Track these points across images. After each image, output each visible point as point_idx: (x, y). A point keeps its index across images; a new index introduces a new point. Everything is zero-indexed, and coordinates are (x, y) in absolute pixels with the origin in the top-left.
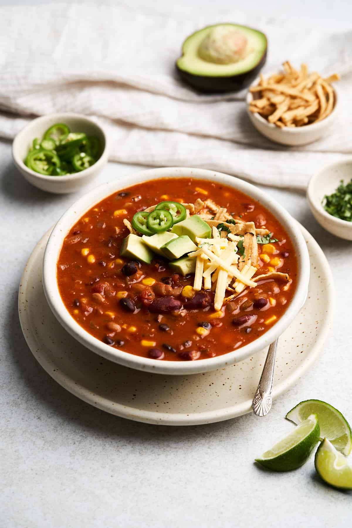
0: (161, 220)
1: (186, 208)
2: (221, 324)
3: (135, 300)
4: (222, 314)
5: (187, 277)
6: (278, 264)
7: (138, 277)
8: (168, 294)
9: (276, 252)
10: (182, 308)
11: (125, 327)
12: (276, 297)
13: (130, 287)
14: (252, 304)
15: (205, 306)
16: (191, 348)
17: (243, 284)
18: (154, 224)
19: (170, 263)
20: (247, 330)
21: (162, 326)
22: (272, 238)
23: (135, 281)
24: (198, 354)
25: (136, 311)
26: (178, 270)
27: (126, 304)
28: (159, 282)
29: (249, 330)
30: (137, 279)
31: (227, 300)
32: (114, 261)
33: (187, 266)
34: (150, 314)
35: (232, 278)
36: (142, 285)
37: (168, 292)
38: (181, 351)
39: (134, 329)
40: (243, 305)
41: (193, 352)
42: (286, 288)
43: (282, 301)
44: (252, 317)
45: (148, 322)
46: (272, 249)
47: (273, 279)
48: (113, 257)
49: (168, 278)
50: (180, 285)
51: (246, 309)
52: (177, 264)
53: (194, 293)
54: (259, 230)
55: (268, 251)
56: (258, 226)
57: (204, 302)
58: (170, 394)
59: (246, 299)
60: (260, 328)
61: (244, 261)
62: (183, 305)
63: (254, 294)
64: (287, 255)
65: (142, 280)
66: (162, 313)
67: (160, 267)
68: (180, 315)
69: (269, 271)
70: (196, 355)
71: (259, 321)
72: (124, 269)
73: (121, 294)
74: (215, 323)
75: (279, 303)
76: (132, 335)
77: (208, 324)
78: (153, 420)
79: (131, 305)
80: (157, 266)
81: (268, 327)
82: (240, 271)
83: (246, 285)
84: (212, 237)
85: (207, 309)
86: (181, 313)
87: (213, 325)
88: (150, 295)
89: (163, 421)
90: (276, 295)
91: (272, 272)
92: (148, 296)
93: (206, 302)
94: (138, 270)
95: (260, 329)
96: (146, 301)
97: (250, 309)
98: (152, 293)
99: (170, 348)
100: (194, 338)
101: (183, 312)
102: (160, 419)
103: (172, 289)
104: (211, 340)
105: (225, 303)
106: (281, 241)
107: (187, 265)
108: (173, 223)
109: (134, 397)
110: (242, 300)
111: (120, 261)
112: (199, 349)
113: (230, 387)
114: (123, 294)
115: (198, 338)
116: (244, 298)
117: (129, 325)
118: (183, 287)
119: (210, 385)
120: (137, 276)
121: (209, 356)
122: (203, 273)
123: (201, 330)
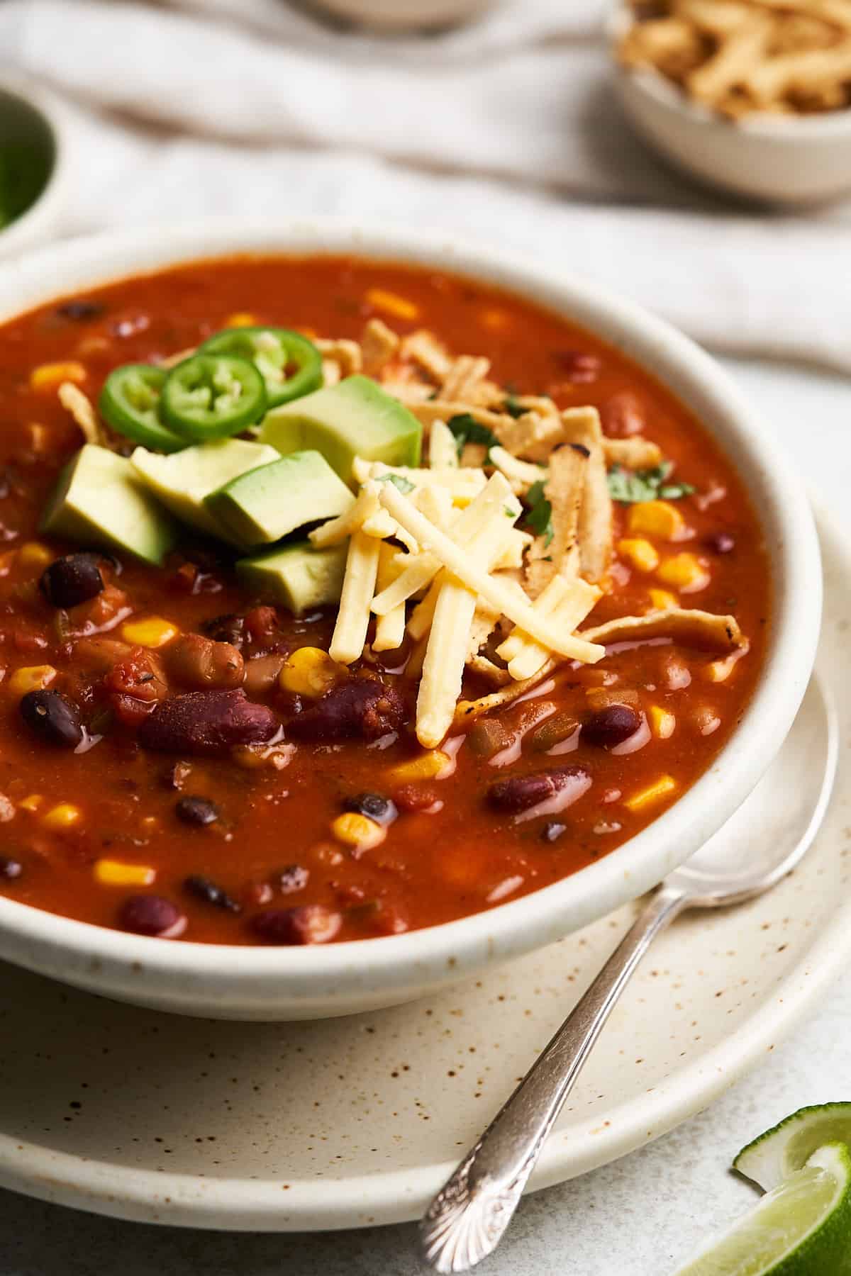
0: (216, 393)
1: (327, 356)
2: (438, 806)
3: (82, 698)
4: (443, 765)
5: (309, 620)
6: (689, 580)
7: (104, 612)
8: (225, 680)
9: (680, 530)
10: (280, 736)
11: (31, 804)
12: (675, 701)
13: (69, 650)
14: (574, 729)
15: (376, 729)
16: (306, 897)
17: (543, 647)
18: (190, 406)
19: (242, 564)
20: (547, 829)
21: (185, 805)
22: (672, 481)
23: (91, 629)
24: (334, 922)
25: (86, 743)
26: (275, 590)
27: (43, 713)
28: (191, 634)
29: (555, 830)
30: (99, 621)
31: (470, 710)
32: (12, 553)
33: (313, 576)
34: (141, 758)
35: (494, 623)
36: (118, 645)
37: (227, 669)
38: (259, 905)
39: (68, 814)
40: (539, 732)
41: (309, 912)
42: (721, 671)
43: (703, 719)
44: (571, 778)
45: (131, 786)
46: (669, 521)
47: (668, 637)
48: (11, 535)
49: (231, 619)
50: (274, 647)
51: (550, 748)
52: (270, 564)
53: (330, 676)
54: (618, 446)
55: (653, 526)
56: (613, 429)
57: (372, 713)
58: (226, 1106)
59: (549, 709)
60: (605, 825)
61: (548, 559)
62: (282, 726)
63: (584, 690)
64: (727, 544)
65: (120, 626)
66: (190, 751)
67: (200, 578)
68: (269, 766)
69: (650, 604)
70: (321, 922)
71: (603, 795)
72: (47, 578)
73: (30, 679)
74: (415, 799)
75: (687, 729)
76: (61, 837)
77: (384, 802)
78: (138, 1205)
79: (64, 718)
80: (187, 571)
81: (636, 823)
82: (533, 599)
83: (553, 655)
84: (425, 464)
85: (385, 742)
86: (274, 754)
87: (404, 810)
88: (146, 680)
89: (177, 1210)
90: (679, 693)
91: (665, 608)
92: (138, 682)
93: (380, 712)
94: (106, 586)
95: (603, 828)
96: (127, 703)
97: (568, 746)
98: (158, 674)
99: (214, 895)
100: (322, 855)
101: (280, 753)
102: (168, 1200)
103: (241, 660)
104: (392, 865)
105: (460, 722)
106: (703, 491)
107: (309, 570)
108: (267, 403)
109: (71, 1112)
110: (536, 710)
111: (38, 554)
112: (339, 901)
113: (480, 1083)
114: (38, 675)
115: (337, 859)
116: (545, 705)
117: (53, 800)
118: (287, 654)
119: (395, 1075)
120: (101, 608)
121: (381, 929)
122: (375, 595)
123: (350, 826)
